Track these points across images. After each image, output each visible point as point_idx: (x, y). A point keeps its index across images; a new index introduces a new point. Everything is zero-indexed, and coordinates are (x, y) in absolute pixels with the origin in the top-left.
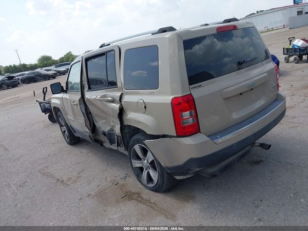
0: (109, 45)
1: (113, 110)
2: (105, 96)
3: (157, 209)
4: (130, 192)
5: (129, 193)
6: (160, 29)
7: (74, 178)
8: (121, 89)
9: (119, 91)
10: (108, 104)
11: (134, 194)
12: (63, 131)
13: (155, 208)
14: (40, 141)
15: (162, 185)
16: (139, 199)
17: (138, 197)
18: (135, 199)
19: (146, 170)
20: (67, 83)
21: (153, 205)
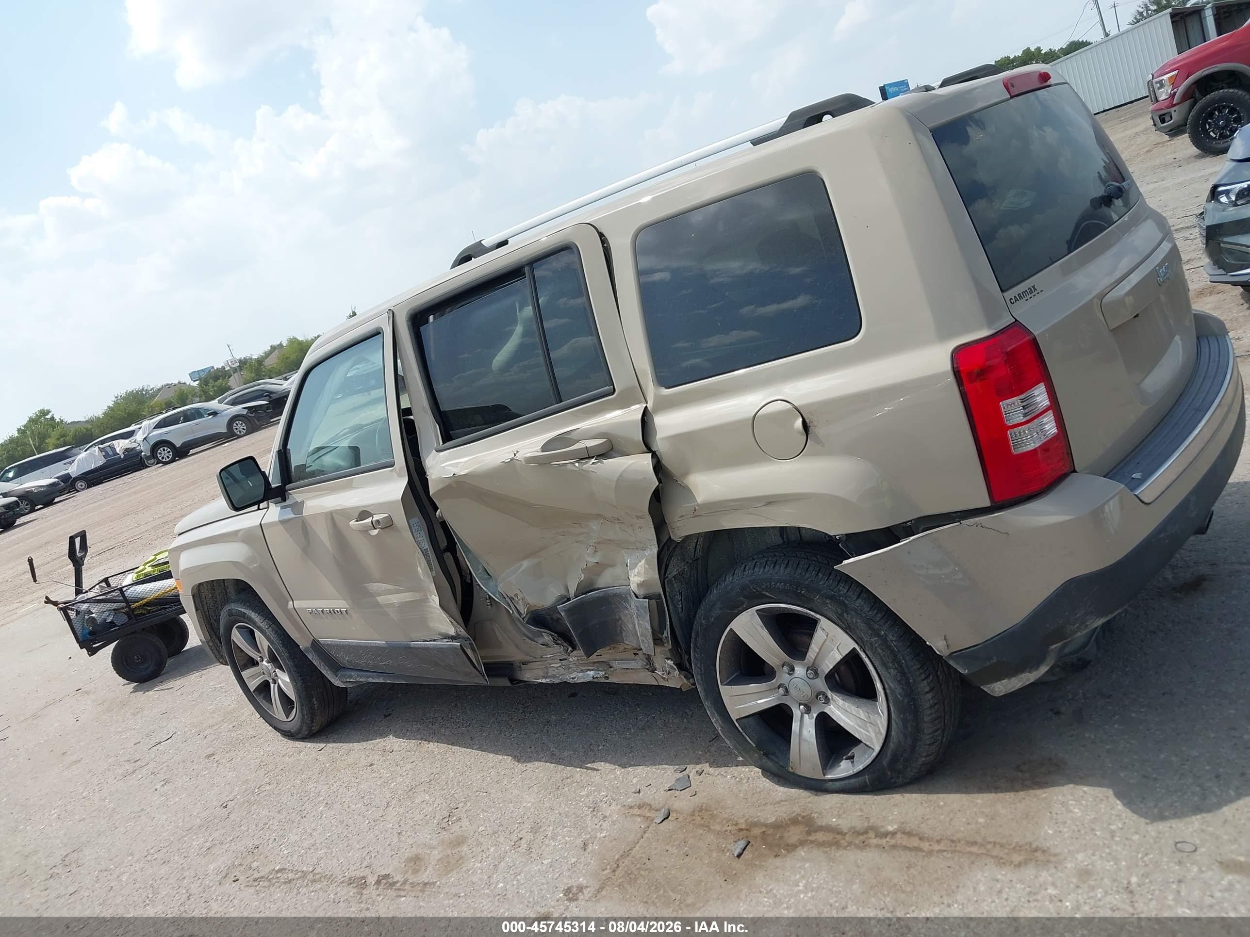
0: (504, 243)
1: (624, 484)
2: (562, 440)
3: (936, 847)
4: (755, 825)
5: (757, 831)
6: (793, 116)
7: (436, 854)
8: (637, 393)
9: (625, 402)
10: (590, 465)
11: (778, 826)
12: (253, 685)
13: (925, 846)
14: (129, 767)
15: (913, 747)
16: (820, 836)
17: (809, 833)
18: (802, 843)
19: (808, 710)
20: (283, 455)
21: (900, 839)
